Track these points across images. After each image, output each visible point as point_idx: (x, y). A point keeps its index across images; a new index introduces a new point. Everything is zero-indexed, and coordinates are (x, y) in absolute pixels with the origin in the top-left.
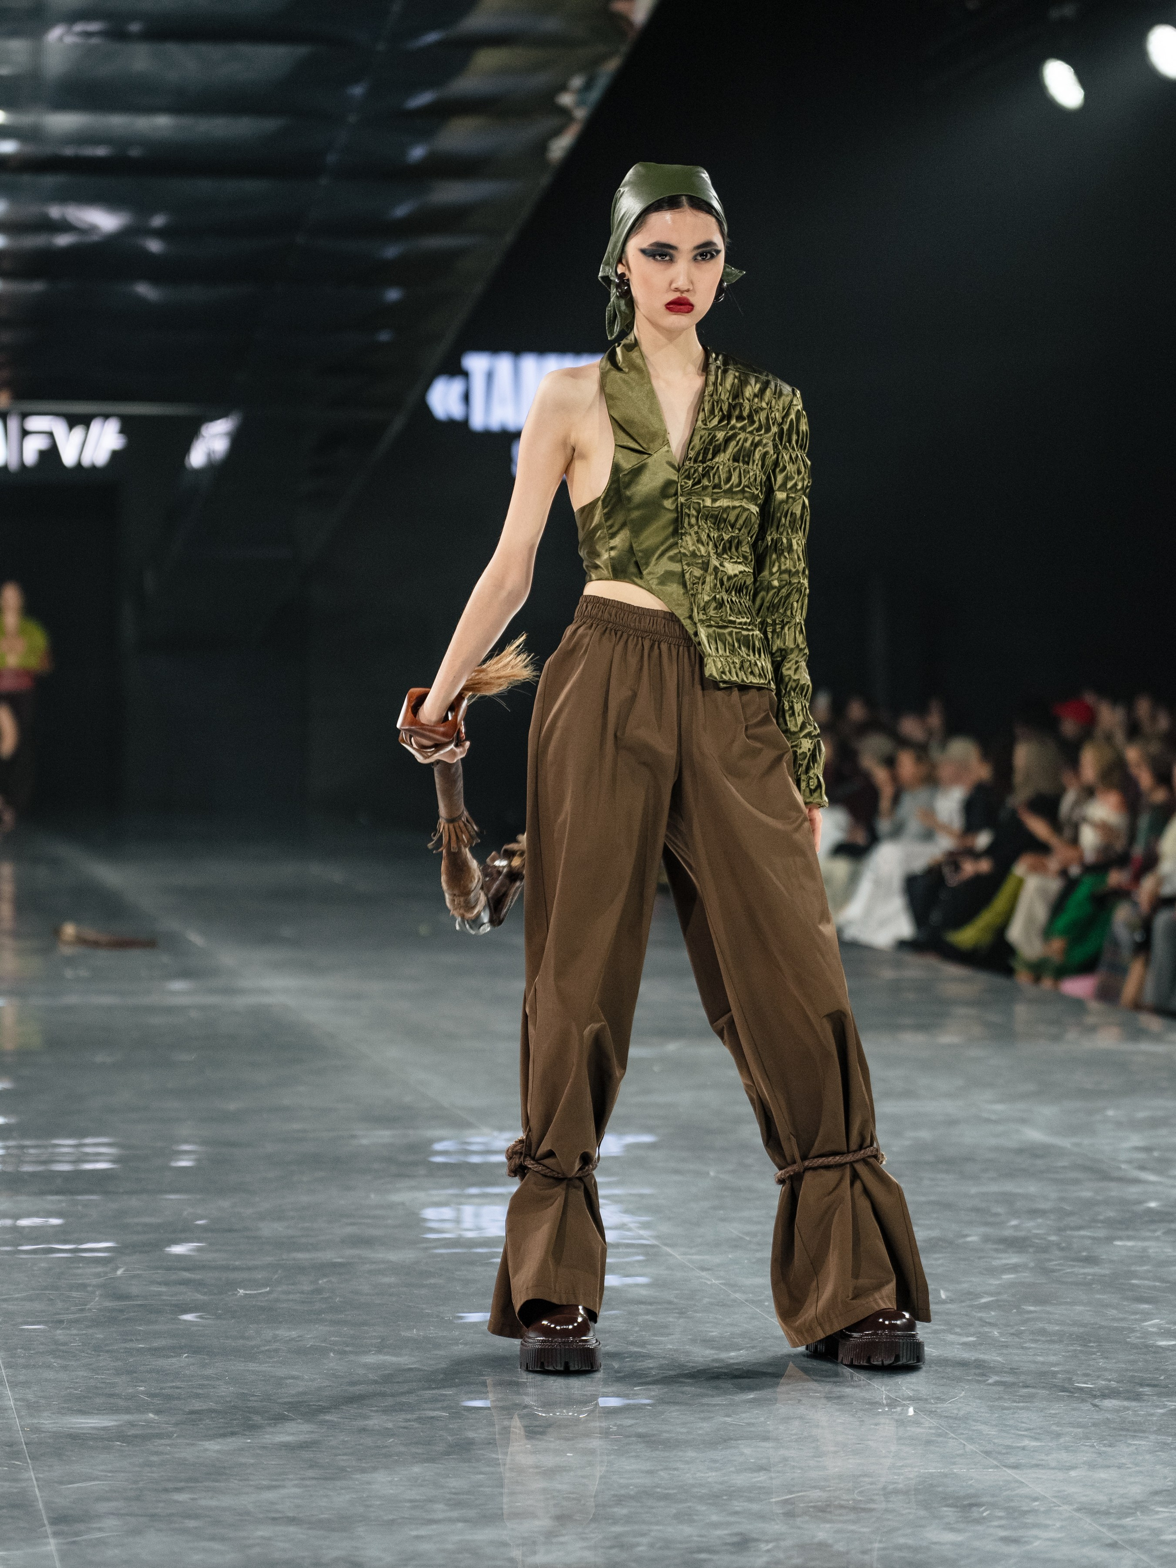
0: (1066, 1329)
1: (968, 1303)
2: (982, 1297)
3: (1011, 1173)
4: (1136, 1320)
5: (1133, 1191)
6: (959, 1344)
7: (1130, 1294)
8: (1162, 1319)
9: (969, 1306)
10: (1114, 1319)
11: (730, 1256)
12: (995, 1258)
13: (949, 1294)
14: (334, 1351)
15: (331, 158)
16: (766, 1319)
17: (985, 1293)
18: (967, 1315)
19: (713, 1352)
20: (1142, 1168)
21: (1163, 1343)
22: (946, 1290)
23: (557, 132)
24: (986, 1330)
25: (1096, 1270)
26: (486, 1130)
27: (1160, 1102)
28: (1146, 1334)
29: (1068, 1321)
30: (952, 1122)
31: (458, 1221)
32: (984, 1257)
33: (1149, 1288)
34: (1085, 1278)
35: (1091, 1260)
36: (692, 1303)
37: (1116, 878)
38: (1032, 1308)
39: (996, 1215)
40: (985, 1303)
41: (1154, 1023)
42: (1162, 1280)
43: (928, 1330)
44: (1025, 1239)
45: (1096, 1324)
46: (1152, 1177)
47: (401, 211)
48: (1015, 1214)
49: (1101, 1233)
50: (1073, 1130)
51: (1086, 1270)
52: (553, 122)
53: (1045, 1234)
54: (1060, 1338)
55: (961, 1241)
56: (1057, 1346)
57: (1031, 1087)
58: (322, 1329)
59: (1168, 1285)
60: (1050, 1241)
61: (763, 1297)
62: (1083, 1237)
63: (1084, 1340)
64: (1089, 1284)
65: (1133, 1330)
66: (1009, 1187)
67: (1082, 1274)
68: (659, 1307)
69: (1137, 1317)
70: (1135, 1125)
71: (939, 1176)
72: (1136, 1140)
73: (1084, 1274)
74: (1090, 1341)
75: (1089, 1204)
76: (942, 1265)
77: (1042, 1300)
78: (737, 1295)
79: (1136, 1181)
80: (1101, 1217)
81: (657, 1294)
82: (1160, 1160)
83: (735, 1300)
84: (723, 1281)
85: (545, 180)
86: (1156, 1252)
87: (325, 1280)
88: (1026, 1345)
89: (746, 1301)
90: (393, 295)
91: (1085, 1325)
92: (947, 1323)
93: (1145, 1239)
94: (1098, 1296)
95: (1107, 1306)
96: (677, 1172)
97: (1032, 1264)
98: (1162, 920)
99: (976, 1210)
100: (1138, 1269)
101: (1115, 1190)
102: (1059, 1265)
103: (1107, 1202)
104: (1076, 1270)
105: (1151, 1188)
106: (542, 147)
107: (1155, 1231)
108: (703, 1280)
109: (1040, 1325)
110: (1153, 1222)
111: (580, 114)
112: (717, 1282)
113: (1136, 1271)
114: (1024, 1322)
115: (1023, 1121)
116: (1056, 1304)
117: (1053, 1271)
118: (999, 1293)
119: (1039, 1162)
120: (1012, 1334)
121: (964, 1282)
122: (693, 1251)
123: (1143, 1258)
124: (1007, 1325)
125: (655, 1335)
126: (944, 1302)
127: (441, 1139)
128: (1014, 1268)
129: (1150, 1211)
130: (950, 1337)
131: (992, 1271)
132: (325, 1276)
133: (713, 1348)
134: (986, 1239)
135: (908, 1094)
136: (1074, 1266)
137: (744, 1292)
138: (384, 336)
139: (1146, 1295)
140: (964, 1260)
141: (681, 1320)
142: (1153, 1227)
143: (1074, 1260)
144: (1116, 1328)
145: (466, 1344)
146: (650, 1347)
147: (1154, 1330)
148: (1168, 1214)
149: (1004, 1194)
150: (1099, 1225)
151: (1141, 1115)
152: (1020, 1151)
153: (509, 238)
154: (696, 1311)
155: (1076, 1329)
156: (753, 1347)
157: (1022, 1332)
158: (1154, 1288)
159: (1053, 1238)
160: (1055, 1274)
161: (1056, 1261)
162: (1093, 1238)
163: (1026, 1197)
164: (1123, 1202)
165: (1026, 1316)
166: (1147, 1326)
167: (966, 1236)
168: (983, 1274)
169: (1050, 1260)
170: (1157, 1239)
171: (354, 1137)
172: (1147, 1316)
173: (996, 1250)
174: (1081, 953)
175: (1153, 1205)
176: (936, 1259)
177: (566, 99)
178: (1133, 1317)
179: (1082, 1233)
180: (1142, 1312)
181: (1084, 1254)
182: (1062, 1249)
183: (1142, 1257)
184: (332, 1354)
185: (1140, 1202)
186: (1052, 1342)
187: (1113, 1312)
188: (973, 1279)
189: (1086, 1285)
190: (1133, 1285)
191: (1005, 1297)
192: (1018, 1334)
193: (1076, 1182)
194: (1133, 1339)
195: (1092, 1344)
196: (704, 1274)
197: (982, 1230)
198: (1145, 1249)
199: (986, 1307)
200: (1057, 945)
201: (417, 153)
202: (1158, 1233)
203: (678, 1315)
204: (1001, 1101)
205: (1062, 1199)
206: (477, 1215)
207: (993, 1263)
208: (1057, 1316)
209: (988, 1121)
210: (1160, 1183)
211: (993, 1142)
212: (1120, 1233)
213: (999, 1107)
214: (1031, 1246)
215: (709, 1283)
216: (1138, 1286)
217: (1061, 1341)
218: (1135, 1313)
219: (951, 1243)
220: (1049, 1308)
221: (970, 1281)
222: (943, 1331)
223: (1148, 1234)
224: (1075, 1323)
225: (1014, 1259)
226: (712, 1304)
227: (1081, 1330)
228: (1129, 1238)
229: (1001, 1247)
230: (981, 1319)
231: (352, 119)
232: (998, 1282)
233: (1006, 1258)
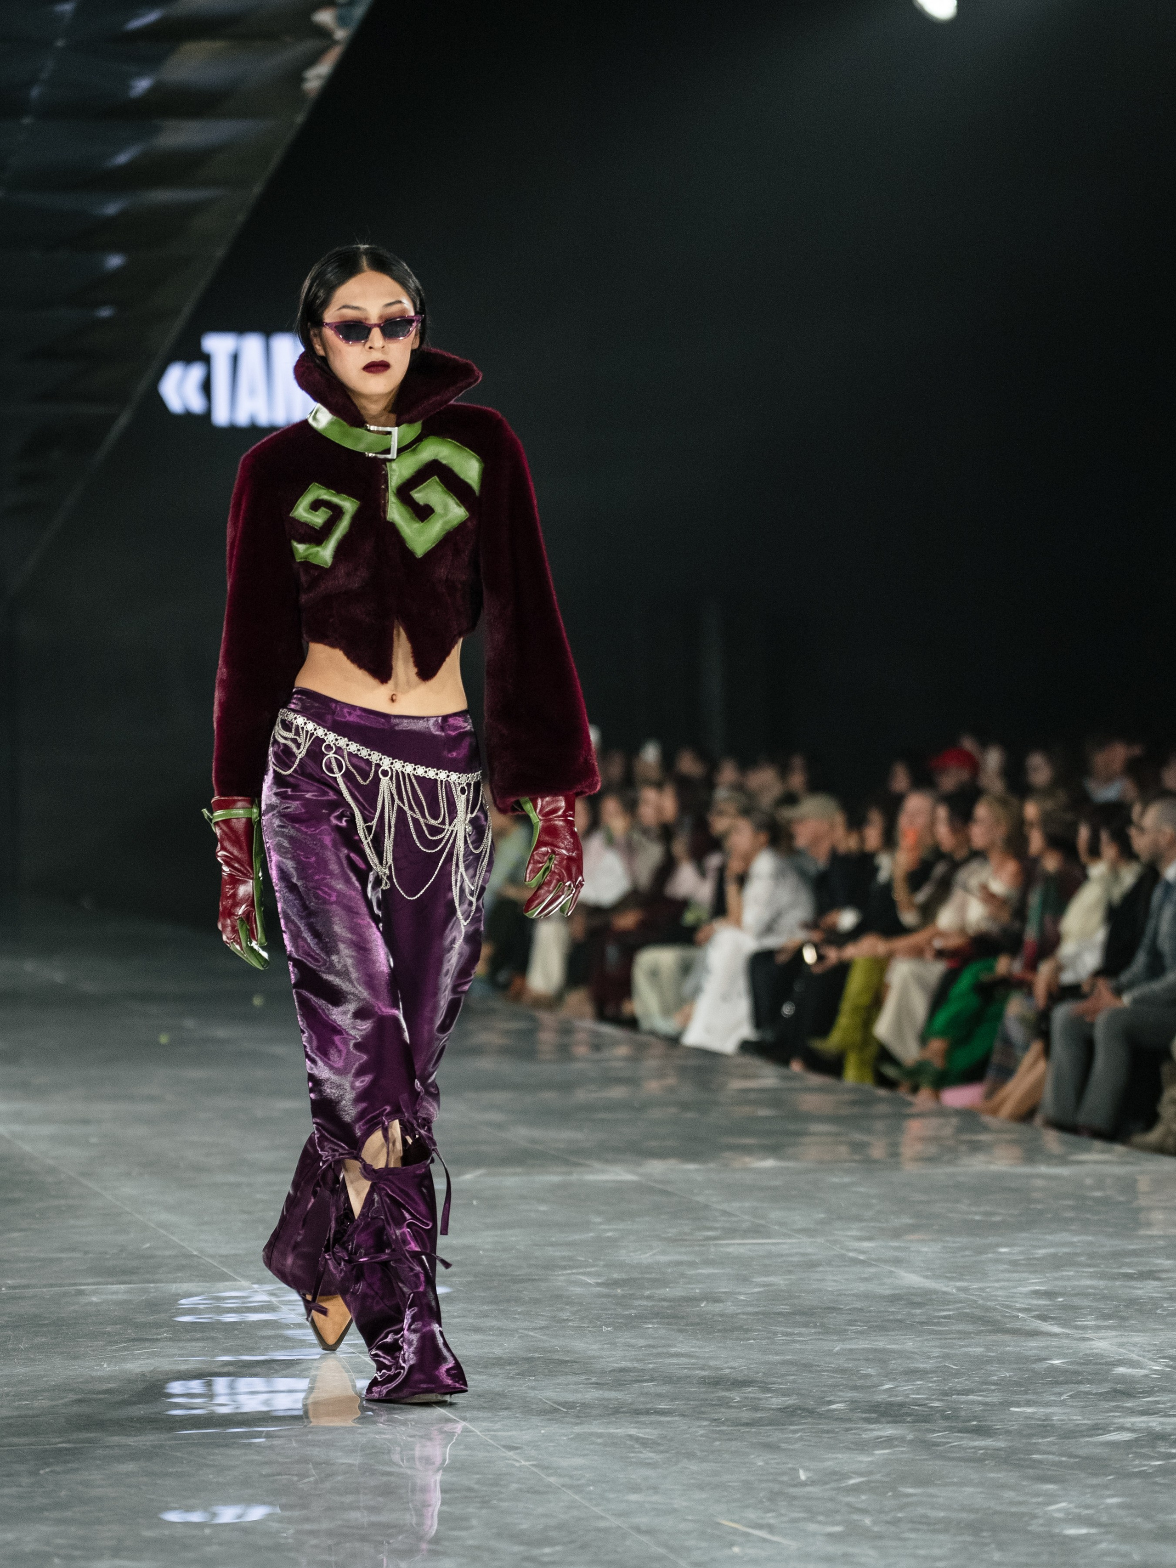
0: (953, 1515)
1: (833, 1485)
2: (850, 1478)
3: (883, 1327)
4: (1039, 1504)
5: (1032, 1345)
6: (822, 1535)
7: (1031, 1471)
8: (1070, 1502)
9: (834, 1489)
10: (1012, 1503)
11: (543, 1431)
12: (866, 1430)
13: (810, 1474)
14: (58, 1556)
15: (35, 92)
16: (586, 1507)
17: (854, 1473)
18: (832, 1500)
19: (522, 1548)
20: (1044, 1318)
21: (1072, 1531)
22: (806, 1469)
23: (313, 60)
24: (855, 1517)
25: (988, 1442)
26: (244, 1283)
27: (1065, 1237)
28: (1051, 1521)
29: (955, 1506)
30: (811, 1265)
31: (210, 1395)
32: (851, 1430)
33: (1054, 1464)
34: (975, 1453)
35: (982, 1431)
36: (496, 1489)
37: (1003, 965)
38: (911, 1491)
39: (867, 1376)
40: (853, 1485)
41: (1052, 1140)
42: (1070, 1456)
43: (785, 1519)
44: (901, 1405)
45: (989, 1508)
46: (1056, 1329)
47: (122, 159)
48: (889, 1375)
49: (994, 1398)
50: (958, 1272)
51: (976, 1443)
52: (310, 45)
53: (927, 1399)
54: (946, 1526)
55: (824, 1409)
56: (942, 1537)
57: (907, 1220)
58: (44, 1529)
59: (1077, 1460)
60: (931, 1407)
61: (583, 1481)
62: (973, 1402)
63: (974, 1528)
64: (981, 1460)
65: (1034, 1517)
66: (881, 1343)
67: (970, 1448)
68: (457, 1495)
69: (1040, 1499)
70: (1033, 1265)
71: (796, 1331)
72: (1035, 1283)
73: (974, 1448)
74: (982, 1530)
75: (980, 1362)
76: (801, 1439)
77: (923, 1481)
78: (552, 1479)
79: (1035, 1334)
80: (995, 1378)
81: (454, 1479)
82: (1064, 1307)
83: (550, 1485)
84: (534, 1463)
85: (300, 119)
86: (1062, 1420)
87: (47, 1470)
88: (907, 1535)
89: (563, 1486)
90: (115, 261)
91: (976, 1511)
92: (808, 1510)
93: (1047, 1404)
94: (992, 1475)
95: (1003, 1486)
96: (477, 1330)
97: (910, 1437)
98: (1061, 1013)
99: (843, 1371)
100: (1040, 1441)
101: (1012, 1346)
102: (943, 1437)
103: (1001, 1360)
104: (964, 1443)
105: (1055, 1342)
106: (296, 76)
107: (1060, 1394)
108: (510, 1462)
109: (921, 1510)
110: (1057, 1383)
111: (340, 34)
112: (527, 1463)
113: (1035, 1443)
114: (901, 1508)
115: (897, 1262)
116: (939, 1485)
117: (937, 1444)
118: (871, 1473)
119: (918, 1311)
120: (888, 1522)
121: (828, 1459)
122: (498, 1426)
123: (1045, 1428)
124: (881, 1511)
125: (452, 1529)
126: (804, 1484)
127: (190, 1295)
128: (889, 1442)
129: (1053, 1369)
130: (812, 1527)
131: (862, 1446)
132: (48, 1464)
133: (522, 1543)
134: (854, 1405)
135: (757, 1231)
136: (962, 1438)
137: (560, 1476)
138: (105, 313)
139: (1050, 1473)
140: (828, 1432)
141: (484, 1511)
142: (1057, 1390)
143: (960, 1431)
144: (1013, 1514)
145: (220, 1544)
146: (447, 1543)
147: (1060, 1515)
148: (1077, 1373)
149: (876, 1350)
150: (993, 1387)
151: (1041, 1252)
152: (894, 1299)
153: (257, 189)
154: (500, 1500)
155: (964, 1515)
156: (572, 1542)
157: (899, 1520)
158: (1059, 1464)
159: (936, 1404)
160: (939, 1448)
161: (940, 1432)
162: (986, 1404)
163: (901, 1354)
164: (1022, 1359)
165: (905, 1500)
166: (1054, 1511)
167: (831, 1402)
168: (850, 1449)
169: (934, 1431)
170: (1063, 1403)
171: (81, 1293)
172: (1052, 1499)
173: (868, 1421)
174: (965, 1058)
175: (1056, 1362)
176: (795, 1432)
177: (325, 17)
178: (1034, 1500)
179: (971, 1397)
180: (1046, 1494)
181: (975, 1423)
182: (946, 1418)
183: (1045, 1426)
184: (56, 1561)
185: (1041, 1360)
186: (935, 1531)
187: (1009, 1495)
188: (839, 1456)
189: (978, 1460)
190: (1035, 1461)
191: (878, 1477)
192: (896, 1522)
193: (964, 1334)
194: (1035, 1526)
195: (985, 1534)
196: (511, 1454)
197: (851, 1394)
198: (1047, 1418)
199: (856, 1489)
200: (937, 1045)
201: (142, 85)
202: (1064, 1397)
203: (478, 1505)
204: (870, 1239)
205: (946, 1357)
206: (231, 1387)
207: (864, 1436)
208: (941, 1500)
209: (855, 1262)
210: (1067, 1336)
211: (862, 1287)
212: (1017, 1398)
213: (866, 1245)
214: (910, 1415)
215: (517, 1464)
216: (1040, 1462)
217: (946, 1531)
218: (1038, 1495)
219: (811, 1412)
220: (931, 1490)
221: (836, 1458)
222: (804, 1519)
223: (1053, 1398)
224: (963, 1509)
225: (889, 1431)
226: (520, 1490)
227: (972, 1516)
228: (1028, 1403)
229: (874, 1415)
230: (848, 1505)
231: (60, 43)
232: (870, 1459)
233: (879, 1430)
